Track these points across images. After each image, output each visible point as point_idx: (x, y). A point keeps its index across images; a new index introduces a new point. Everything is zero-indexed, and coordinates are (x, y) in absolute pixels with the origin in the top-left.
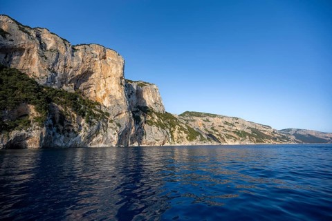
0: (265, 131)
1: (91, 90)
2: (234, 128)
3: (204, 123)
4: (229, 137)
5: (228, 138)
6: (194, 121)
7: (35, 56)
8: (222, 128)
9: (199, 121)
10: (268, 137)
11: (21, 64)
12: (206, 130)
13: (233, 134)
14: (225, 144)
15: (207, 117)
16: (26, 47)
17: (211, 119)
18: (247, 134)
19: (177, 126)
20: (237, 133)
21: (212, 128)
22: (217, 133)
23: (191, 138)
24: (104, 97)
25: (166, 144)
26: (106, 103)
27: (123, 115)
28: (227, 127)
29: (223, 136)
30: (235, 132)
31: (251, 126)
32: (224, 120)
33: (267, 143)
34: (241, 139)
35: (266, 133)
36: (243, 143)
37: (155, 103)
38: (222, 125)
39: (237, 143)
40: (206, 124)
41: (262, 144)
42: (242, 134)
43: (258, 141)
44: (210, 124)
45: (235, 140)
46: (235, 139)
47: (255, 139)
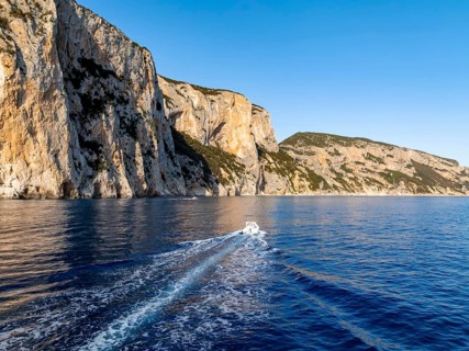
0: (444, 170)
1: (223, 140)
2: (382, 167)
3: (329, 157)
4: (370, 182)
5: (368, 183)
6: (312, 154)
7: (191, 117)
8: (360, 166)
9: (322, 153)
10: (446, 183)
11: (182, 125)
12: (332, 170)
13: (378, 178)
14: (361, 194)
15: (336, 146)
16: (185, 110)
17: (342, 149)
18: (405, 176)
19: (296, 172)
20: (387, 175)
21: (343, 167)
22: (350, 175)
23: (314, 187)
24: (237, 148)
25: (287, 194)
26: (240, 154)
27: (255, 166)
28: (369, 164)
29: (360, 180)
30: (381, 174)
31: (419, 159)
32: (365, 151)
33: (436, 194)
34: (390, 186)
35: (445, 175)
36: (392, 193)
37: (267, 139)
38: (362, 160)
39: (383, 193)
40: (333, 159)
41: (426, 195)
42: (393, 178)
43: (419, 191)
44: (340, 159)
45: (380, 188)
46: (381, 186)
47: (415, 186)
